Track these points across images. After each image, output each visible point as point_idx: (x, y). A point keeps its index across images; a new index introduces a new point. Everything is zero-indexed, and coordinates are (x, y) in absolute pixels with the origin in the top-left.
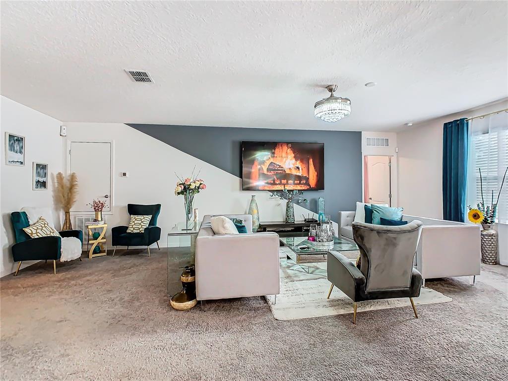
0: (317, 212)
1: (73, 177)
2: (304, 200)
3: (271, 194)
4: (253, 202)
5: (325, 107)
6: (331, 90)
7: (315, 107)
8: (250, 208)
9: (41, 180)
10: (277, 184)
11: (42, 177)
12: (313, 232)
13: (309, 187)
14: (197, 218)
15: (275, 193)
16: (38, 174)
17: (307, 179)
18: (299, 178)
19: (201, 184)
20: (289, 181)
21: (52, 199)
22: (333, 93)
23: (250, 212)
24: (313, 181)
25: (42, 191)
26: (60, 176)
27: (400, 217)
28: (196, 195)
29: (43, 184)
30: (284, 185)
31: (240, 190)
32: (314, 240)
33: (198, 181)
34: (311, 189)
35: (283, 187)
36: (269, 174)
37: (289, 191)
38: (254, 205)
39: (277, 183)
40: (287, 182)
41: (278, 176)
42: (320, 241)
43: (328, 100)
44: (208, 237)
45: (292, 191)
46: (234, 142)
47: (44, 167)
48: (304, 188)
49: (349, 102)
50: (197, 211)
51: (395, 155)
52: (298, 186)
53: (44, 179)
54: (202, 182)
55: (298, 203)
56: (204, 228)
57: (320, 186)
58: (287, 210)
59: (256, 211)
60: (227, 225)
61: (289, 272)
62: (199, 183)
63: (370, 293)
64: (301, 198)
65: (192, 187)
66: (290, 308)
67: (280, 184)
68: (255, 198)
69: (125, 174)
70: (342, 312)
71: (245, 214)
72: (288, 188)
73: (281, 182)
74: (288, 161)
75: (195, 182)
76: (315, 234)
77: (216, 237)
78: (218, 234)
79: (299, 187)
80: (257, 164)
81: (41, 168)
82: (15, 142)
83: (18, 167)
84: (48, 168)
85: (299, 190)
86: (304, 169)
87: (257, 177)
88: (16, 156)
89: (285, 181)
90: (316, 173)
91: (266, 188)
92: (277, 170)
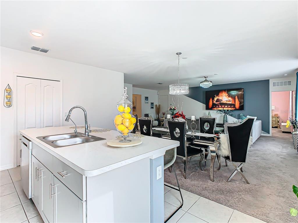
1: (159, 105)
2: (233, 114)
3: (217, 111)
9: (152, 106)
10: (220, 107)
16: (151, 105)
17: (234, 105)
18: (231, 105)
20: (226, 106)
21: (155, 111)
24: (237, 105)
25: (152, 109)
26: (156, 105)
30: (223, 107)
34: (236, 110)
36: (216, 103)
47: (153, 103)
48: (233, 109)
55: (231, 115)
68: (210, 113)
69: (171, 104)
73: (222, 106)
79: (230, 109)
80: (211, 99)
81: (152, 104)
82: (147, 98)
83: (147, 104)
84: (154, 103)
85: (230, 110)
86: (233, 101)
87: (212, 104)
88: (147, 101)
89: (224, 106)
90: (239, 102)
91: (215, 109)
92: (220, 102)
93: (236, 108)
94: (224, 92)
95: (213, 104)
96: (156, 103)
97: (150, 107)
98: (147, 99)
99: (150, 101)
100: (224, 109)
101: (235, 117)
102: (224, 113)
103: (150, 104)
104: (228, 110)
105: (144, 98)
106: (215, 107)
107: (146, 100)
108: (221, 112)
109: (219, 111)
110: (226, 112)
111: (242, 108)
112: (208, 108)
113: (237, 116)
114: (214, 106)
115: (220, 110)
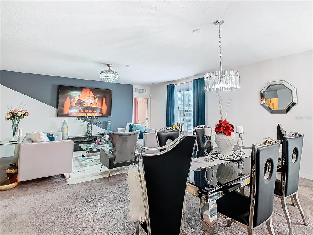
0: (106, 129)
2: (99, 122)
3: (78, 118)
4: (64, 124)
5: (106, 74)
6: (109, 66)
7: (101, 74)
8: (63, 128)
12: (99, 139)
13: (102, 114)
14: (21, 135)
15: (80, 118)
17: (101, 110)
18: (96, 109)
19: (26, 113)
20: (90, 111)
22: (110, 68)
23: (62, 130)
24: (105, 111)
27: (144, 130)
28: (21, 120)
30: (86, 113)
31: (56, 116)
32: (99, 144)
33: (24, 111)
34: (103, 116)
35: (86, 114)
36: (77, 106)
37: (89, 117)
38: (65, 126)
40: (89, 111)
41: (83, 108)
42: (101, 144)
43: (107, 71)
44: (28, 144)
45: (91, 117)
46: (53, 86)
48: (99, 115)
49: (117, 74)
50: (21, 131)
51: (150, 98)
54: (27, 112)
55: (95, 124)
56: (26, 140)
57: (109, 114)
58: (87, 128)
59: (66, 130)
60: (42, 137)
61: (82, 163)
62: (24, 112)
63: (116, 164)
64: (97, 121)
65: (20, 114)
66: (77, 179)
67: (84, 112)
68: (66, 121)
70: (104, 176)
71: (59, 131)
72: (89, 115)
73: (84, 111)
74: (89, 100)
75: (21, 112)
76: (99, 141)
77: (34, 143)
78: (36, 142)
79: (96, 115)
86: (99, 104)
89: (87, 111)
90: (107, 106)
92: (82, 104)
94: (88, 91)
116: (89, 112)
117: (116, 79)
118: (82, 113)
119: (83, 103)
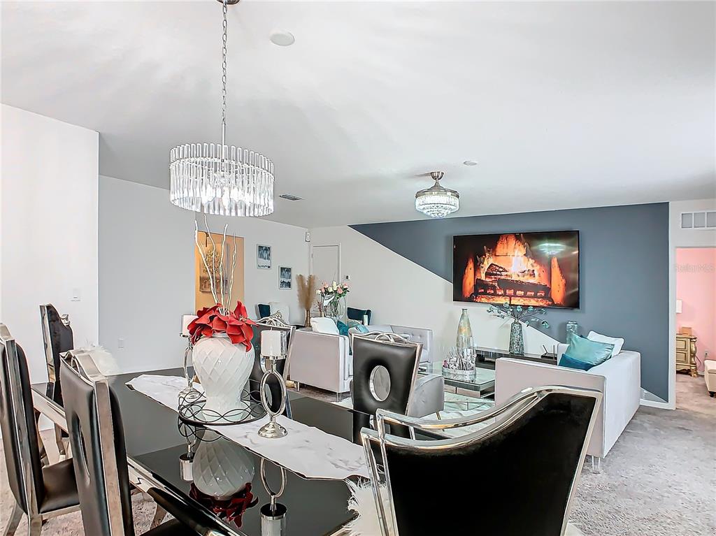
1: (311, 279)
2: (544, 323)
9: (286, 281)
10: (499, 295)
11: (287, 279)
13: (550, 303)
16: (282, 275)
17: (547, 290)
18: (534, 287)
20: (518, 292)
21: (297, 297)
24: (558, 294)
25: (286, 290)
26: (301, 278)
29: (289, 285)
30: (510, 297)
34: (554, 306)
35: (508, 299)
36: (488, 280)
39: (500, 293)
40: (515, 293)
41: (501, 284)
47: (289, 270)
48: (541, 304)
52: (532, 300)
53: (289, 280)
55: (538, 326)
64: (537, 319)
67: (504, 295)
69: (347, 277)
72: (516, 301)
73: (505, 293)
79: (533, 302)
80: (471, 265)
81: (285, 271)
82: (264, 251)
83: (266, 270)
84: (293, 271)
85: (534, 307)
86: (542, 274)
87: (472, 284)
88: (266, 262)
89: (511, 292)
90: (564, 280)
91: (484, 300)
92: (499, 275)
93: (553, 301)
94: (512, 242)
95: (479, 284)
96: (301, 269)
97: (278, 284)
98: (265, 255)
99: (277, 261)
100: (514, 302)
101: (549, 333)
102: (513, 315)
103: (275, 271)
104: (525, 307)
105: (255, 251)
106: (482, 293)
107: (261, 256)
108: (503, 313)
109: (496, 309)
110: (519, 314)
111: (573, 302)
112: (459, 296)
113: (555, 329)
114: (482, 289)
115: (501, 306)
116: (515, 295)
117: (453, 207)
118: (500, 295)
119: (500, 272)
